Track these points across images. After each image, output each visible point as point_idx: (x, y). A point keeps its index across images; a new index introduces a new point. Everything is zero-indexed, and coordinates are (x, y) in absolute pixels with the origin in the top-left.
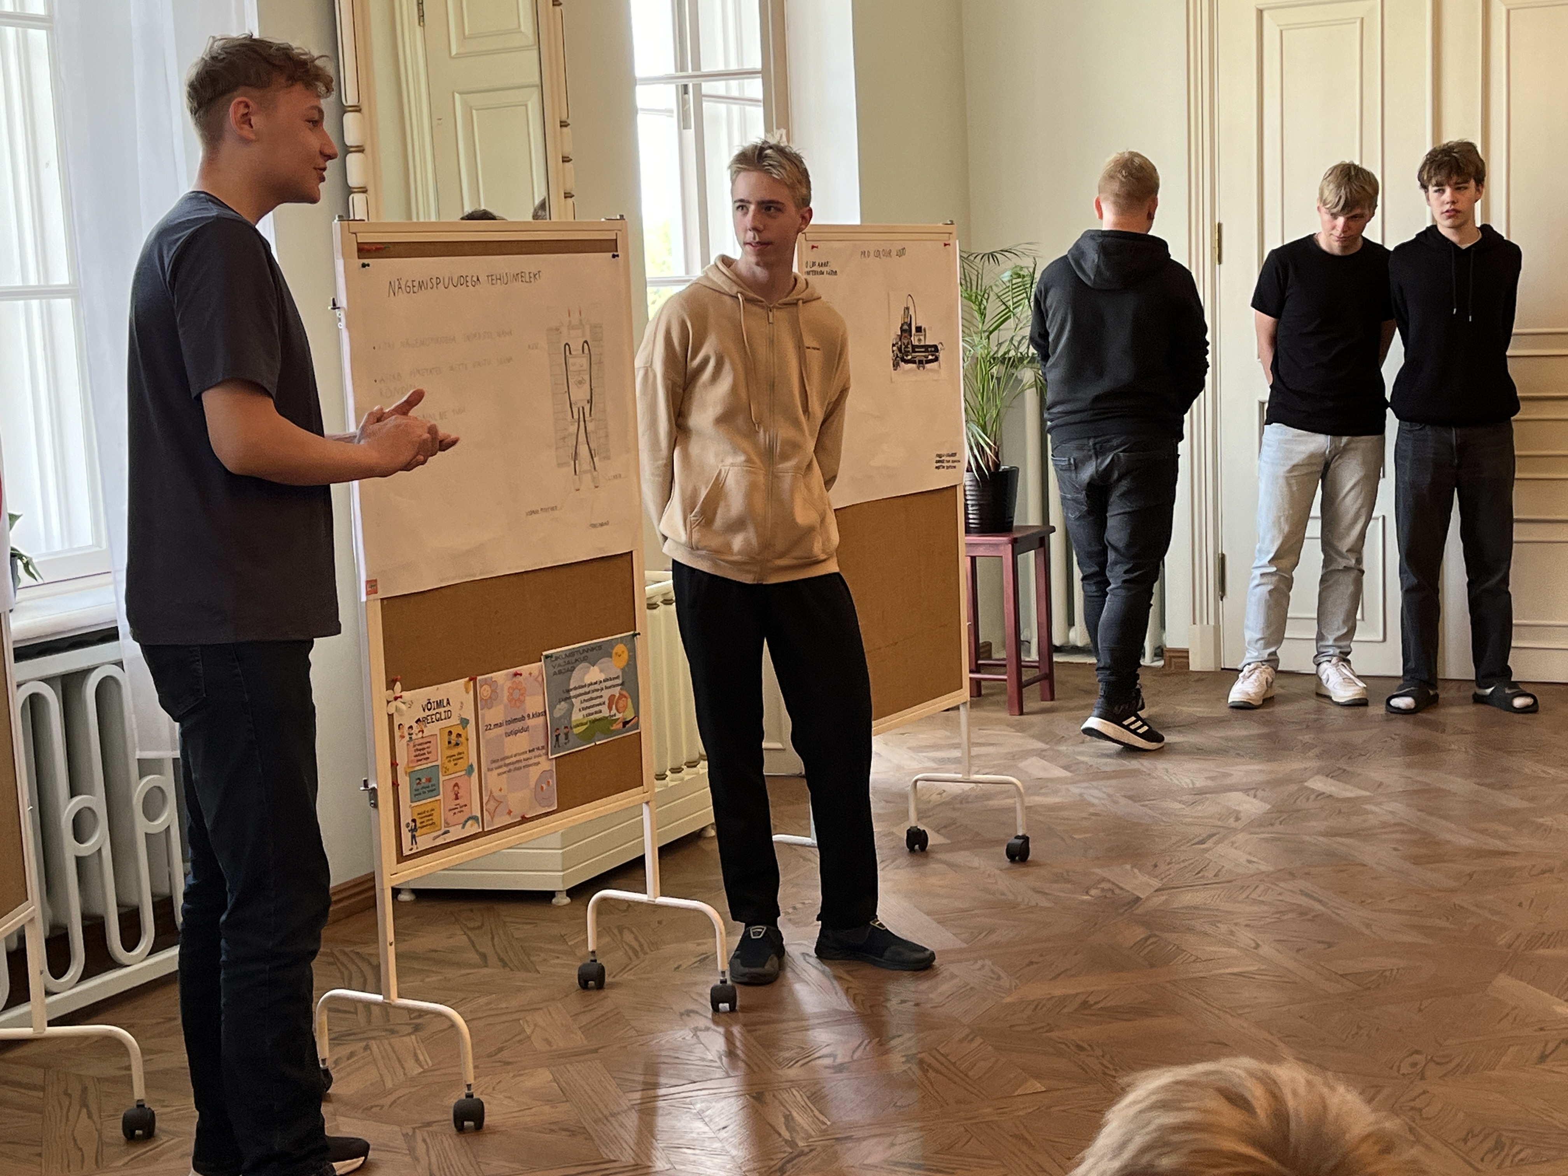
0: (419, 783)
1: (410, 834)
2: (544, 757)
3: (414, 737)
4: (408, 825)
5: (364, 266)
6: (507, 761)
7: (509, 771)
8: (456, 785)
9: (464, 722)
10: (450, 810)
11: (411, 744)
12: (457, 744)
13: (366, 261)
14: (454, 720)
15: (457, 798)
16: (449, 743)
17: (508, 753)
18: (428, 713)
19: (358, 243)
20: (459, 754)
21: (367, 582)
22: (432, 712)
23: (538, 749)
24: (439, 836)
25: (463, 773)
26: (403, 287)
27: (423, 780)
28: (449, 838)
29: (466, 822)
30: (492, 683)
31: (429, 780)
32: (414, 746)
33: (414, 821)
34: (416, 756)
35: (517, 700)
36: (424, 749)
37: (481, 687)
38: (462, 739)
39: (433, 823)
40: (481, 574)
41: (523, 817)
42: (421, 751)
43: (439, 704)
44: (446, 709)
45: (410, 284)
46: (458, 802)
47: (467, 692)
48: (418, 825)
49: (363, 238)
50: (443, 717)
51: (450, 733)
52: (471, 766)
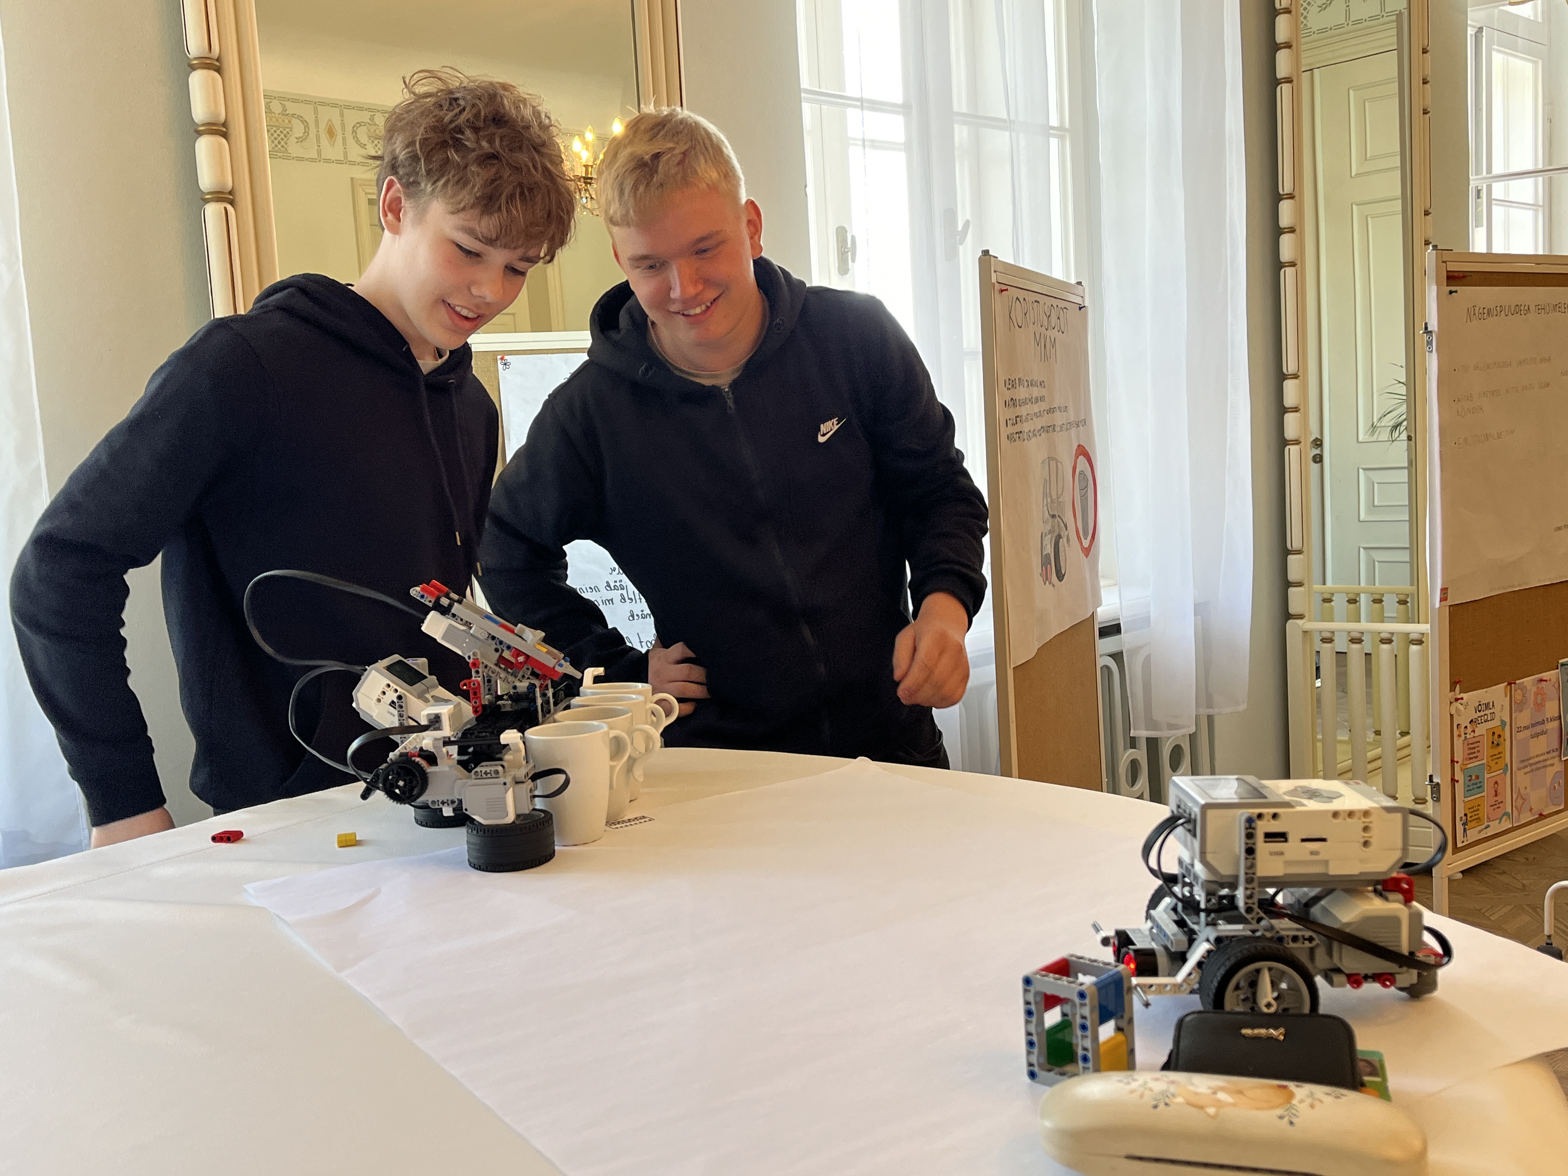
0: (1470, 780)
1: (1463, 827)
2: (1557, 759)
3: (1468, 736)
4: (1461, 819)
5: (1451, 292)
6: (1531, 761)
7: (1532, 771)
8: (1496, 783)
9: (1503, 723)
10: (1492, 806)
11: (1466, 742)
12: (1498, 745)
13: (1453, 288)
14: (1496, 723)
15: (1496, 795)
16: (1493, 743)
17: (1531, 755)
18: (1479, 714)
19: (1447, 271)
20: (1499, 753)
21: (1442, 590)
22: (1482, 713)
23: (1553, 751)
24: (1482, 830)
25: (1501, 771)
26: (1477, 314)
27: (1474, 777)
28: (1490, 832)
29: (1502, 817)
30: (1523, 688)
31: (1477, 777)
32: (1468, 745)
33: (1466, 815)
34: (1469, 754)
35: (1539, 706)
36: (1475, 748)
37: (1515, 691)
38: (1501, 739)
39: (1479, 818)
40: (1519, 585)
41: (1541, 815)
42: (1472, 750)
43: (1487, 706)
44: (1491, 711)
45: (1481, 311)
46: (1496, 798)
47: (1506, 696)
48: (1469, 819)
49: (1452, 267)
50: (1489, 719)
51: (1494, 733)
52: (1507, 765)
